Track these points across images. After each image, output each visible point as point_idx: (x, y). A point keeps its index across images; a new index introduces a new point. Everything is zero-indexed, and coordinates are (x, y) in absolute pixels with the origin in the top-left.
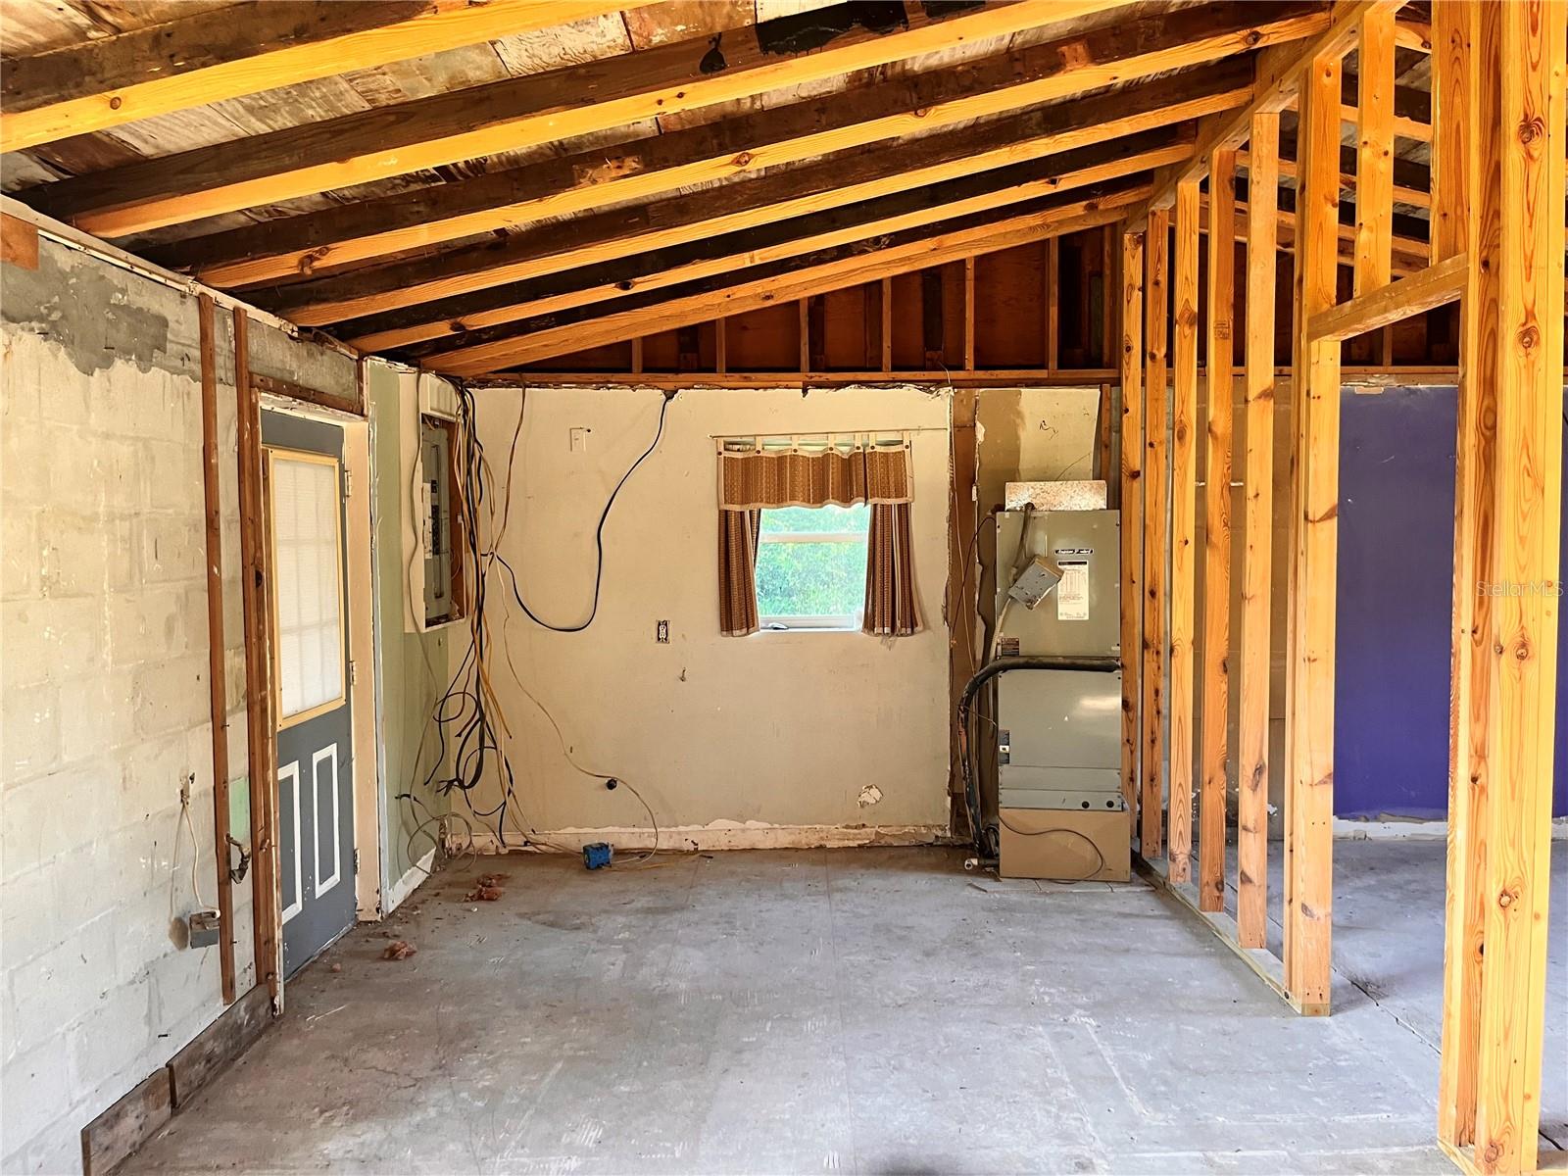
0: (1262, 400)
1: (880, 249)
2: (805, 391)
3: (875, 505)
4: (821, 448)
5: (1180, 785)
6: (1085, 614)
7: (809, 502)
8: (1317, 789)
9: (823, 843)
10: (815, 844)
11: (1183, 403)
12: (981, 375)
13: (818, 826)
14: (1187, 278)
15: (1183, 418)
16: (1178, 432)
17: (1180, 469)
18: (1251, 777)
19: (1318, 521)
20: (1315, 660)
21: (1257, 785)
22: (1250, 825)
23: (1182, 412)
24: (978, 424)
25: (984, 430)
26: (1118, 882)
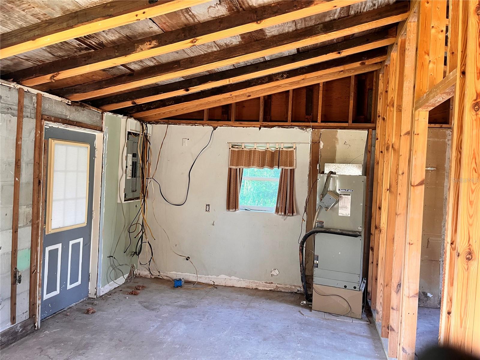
0: (406, 136)
1: (283, 79)
2: (260, 128)
3: (283, 169)
4: (265, 148)
5: (381, 284)
6: (349, 214)
7: (259, 166)
8: (411, 299)
9: (257, 287)
10: (254, 287)
11: (389, 137)
12: (323, 124)
13: (256, 281)
14: (393, 89)
15: (389, 142)
16: (386, 148)
17: (387, 161)
18: (396, 287)
19: (415, 186)
20: (412, 244)
21: (398, 291)
22: (395, 307)
23: (388, 140)
24: (321, 142)
25: (323, 144)
26: (356, 318)
